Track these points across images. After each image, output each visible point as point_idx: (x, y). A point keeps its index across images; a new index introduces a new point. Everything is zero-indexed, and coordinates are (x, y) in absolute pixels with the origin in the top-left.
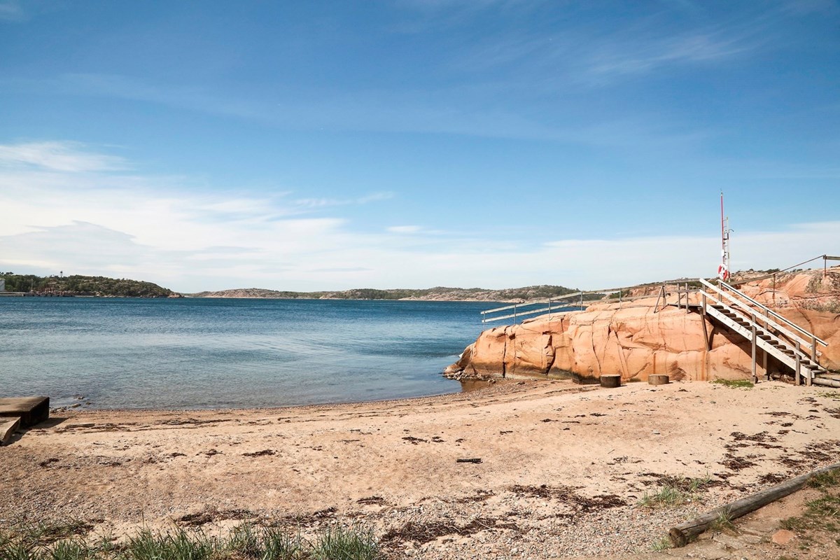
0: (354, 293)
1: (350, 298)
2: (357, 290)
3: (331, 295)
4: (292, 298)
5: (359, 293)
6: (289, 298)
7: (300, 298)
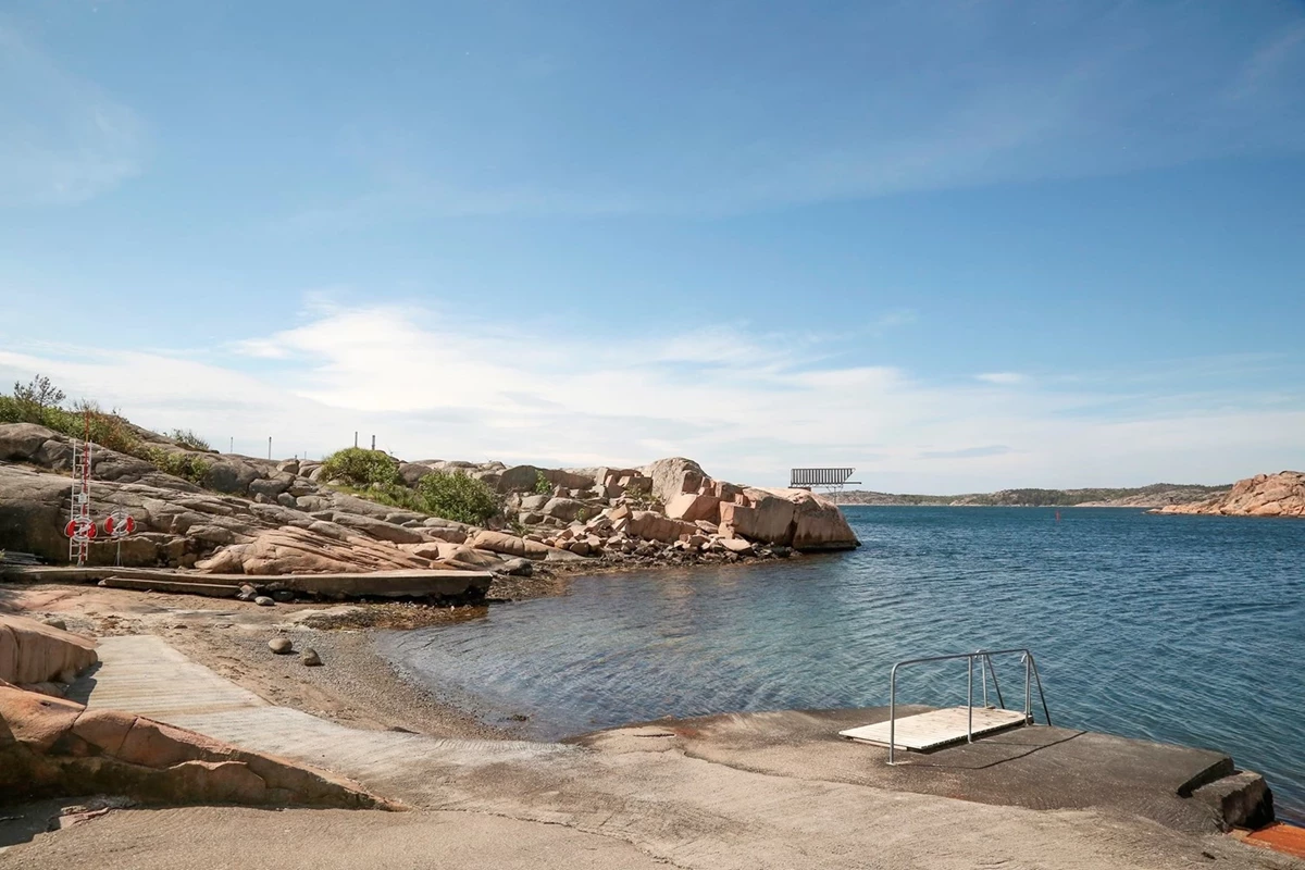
0: (1006, 496)
1: (1000, 505)
2: (1013, 492)
3: (967, 500)
4: (912, 504)
5: (1015, 496)
6: (906, 504)
7: (924, 504)
